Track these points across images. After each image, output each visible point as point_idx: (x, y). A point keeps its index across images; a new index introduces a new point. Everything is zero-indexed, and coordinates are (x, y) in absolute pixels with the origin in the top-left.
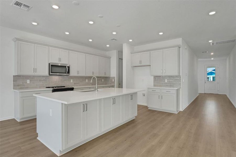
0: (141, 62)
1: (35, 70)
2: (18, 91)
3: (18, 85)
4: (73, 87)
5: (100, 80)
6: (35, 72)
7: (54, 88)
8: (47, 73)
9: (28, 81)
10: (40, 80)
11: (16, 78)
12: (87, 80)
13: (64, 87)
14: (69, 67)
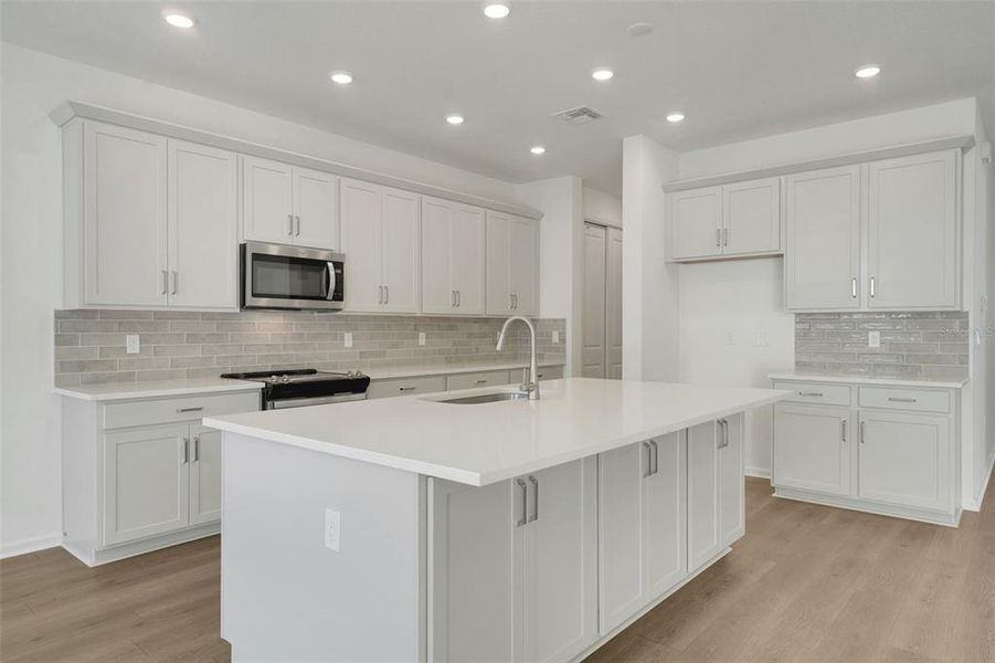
0: (722, 237)
1: (171, 282)
2: (88, 397)
3: (81, 366)
4: (366, 373)
5: (483, 336)
6: (171, 290)
7: (274, 380)
8: (228, 298)
9: (133, 344)
10: (193, 338)
11: (73, 323)
12: (422, 336)
13: (313, 372)
14: (339, 265)
